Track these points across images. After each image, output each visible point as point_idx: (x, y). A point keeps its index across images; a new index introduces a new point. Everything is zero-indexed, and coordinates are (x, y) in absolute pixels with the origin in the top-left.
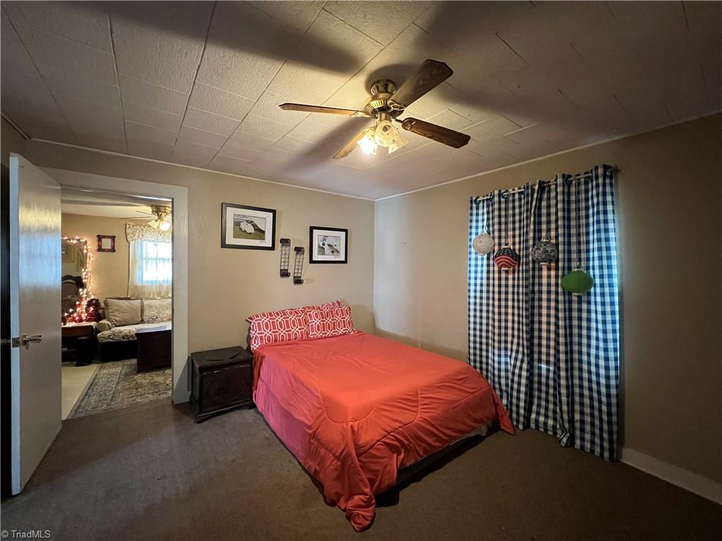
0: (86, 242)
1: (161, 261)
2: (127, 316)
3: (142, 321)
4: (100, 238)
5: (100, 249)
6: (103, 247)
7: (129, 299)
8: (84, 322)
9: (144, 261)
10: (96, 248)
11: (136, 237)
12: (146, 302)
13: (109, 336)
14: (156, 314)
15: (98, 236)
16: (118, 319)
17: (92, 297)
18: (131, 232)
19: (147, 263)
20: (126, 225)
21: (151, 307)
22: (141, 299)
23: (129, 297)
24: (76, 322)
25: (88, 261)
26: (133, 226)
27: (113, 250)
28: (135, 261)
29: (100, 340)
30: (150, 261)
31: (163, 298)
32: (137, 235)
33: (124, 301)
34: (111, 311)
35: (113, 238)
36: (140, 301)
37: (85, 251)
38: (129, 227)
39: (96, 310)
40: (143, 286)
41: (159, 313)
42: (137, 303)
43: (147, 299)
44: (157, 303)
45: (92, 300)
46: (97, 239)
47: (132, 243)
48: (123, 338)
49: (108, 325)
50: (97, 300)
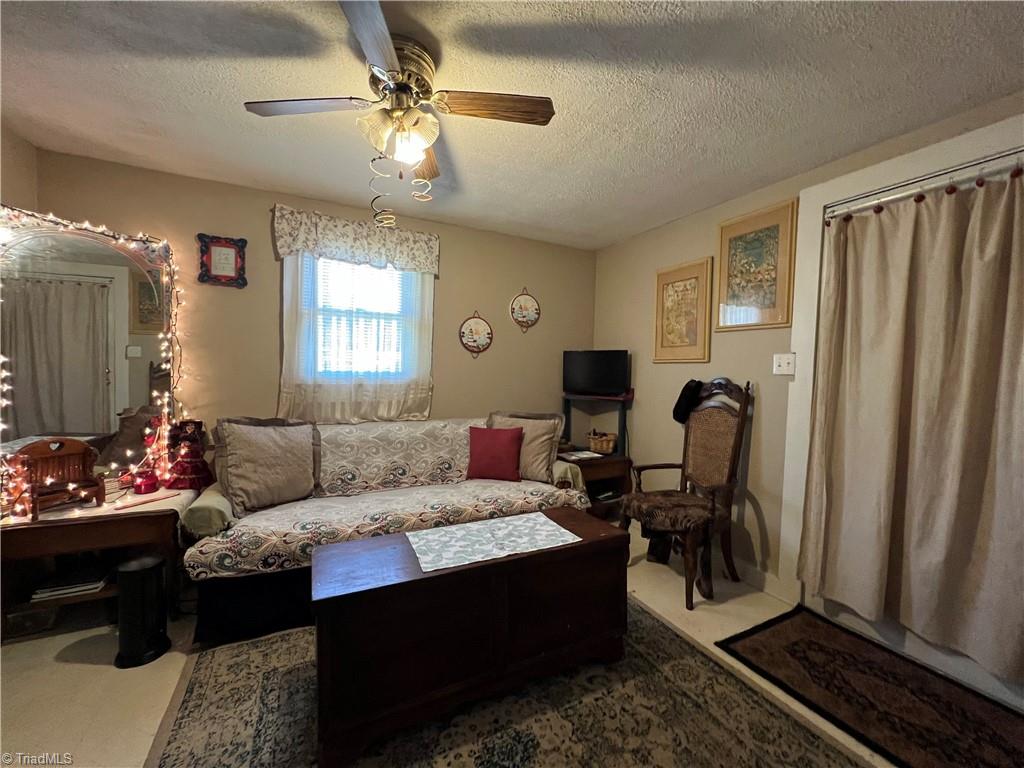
0: (167, 249)
1: (362, 320)
2: (275, 478)
3: (317, 491)
4: (206, 243)
5: (206, 276)
6: (214, 272)
7: (282, 423)
8: (162, 492)
9: (320, 318)
10: (195, 272)
11: (299, 245)
12: (326, 432)
13: (222, 558)
14: (350, 467)
15: (201, 237)
16: (251, 487)
17: (186, 415)
18: (287, 229)
19: (327, 323)
20: (273, 211)
21: (339, 445)
22: (314, 424)
23: (280, 416)
24: (138, 491)
25: (175, 310)
26: (292, 213)
27: (239, 281)
28: (297, 314)
29: (193, 573)
30: (334, 318)
31: (365, 419)
32: (302, 237)
33: (270, 430)
34: (231, 460)
35: (240, 245)
36: (308, 428)
37: (165, 279)
38: (283, 216)
39: (194, 453)
40: (318, 387)
41: (357, 463)
42: (301, 434)
43: (327, 422)
44: (351, 433)
45: (184, 424)
46: (196, 246)
47: (288, 261)
48: (266, 563)
49: (221, 513)
50: (199, 425)
